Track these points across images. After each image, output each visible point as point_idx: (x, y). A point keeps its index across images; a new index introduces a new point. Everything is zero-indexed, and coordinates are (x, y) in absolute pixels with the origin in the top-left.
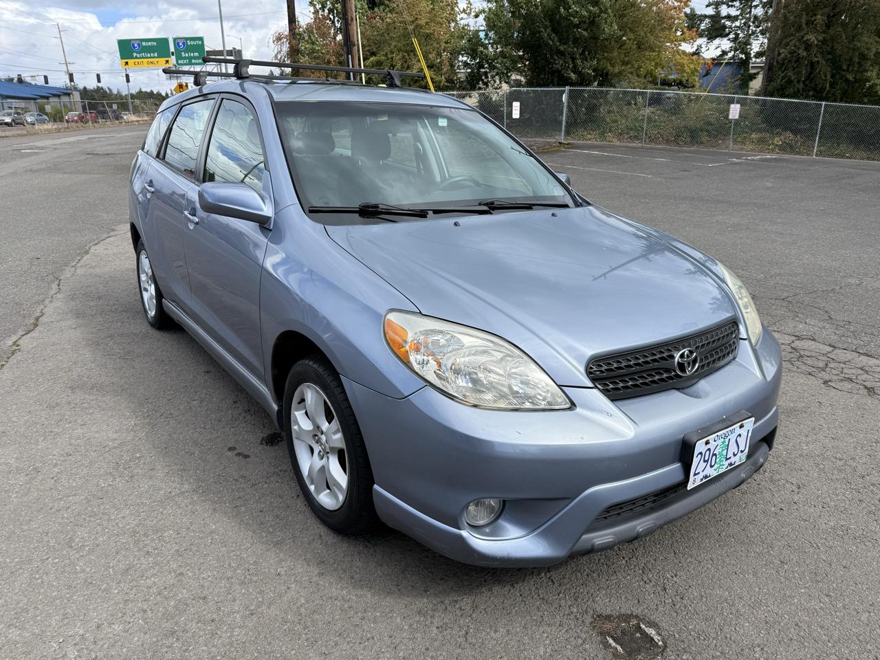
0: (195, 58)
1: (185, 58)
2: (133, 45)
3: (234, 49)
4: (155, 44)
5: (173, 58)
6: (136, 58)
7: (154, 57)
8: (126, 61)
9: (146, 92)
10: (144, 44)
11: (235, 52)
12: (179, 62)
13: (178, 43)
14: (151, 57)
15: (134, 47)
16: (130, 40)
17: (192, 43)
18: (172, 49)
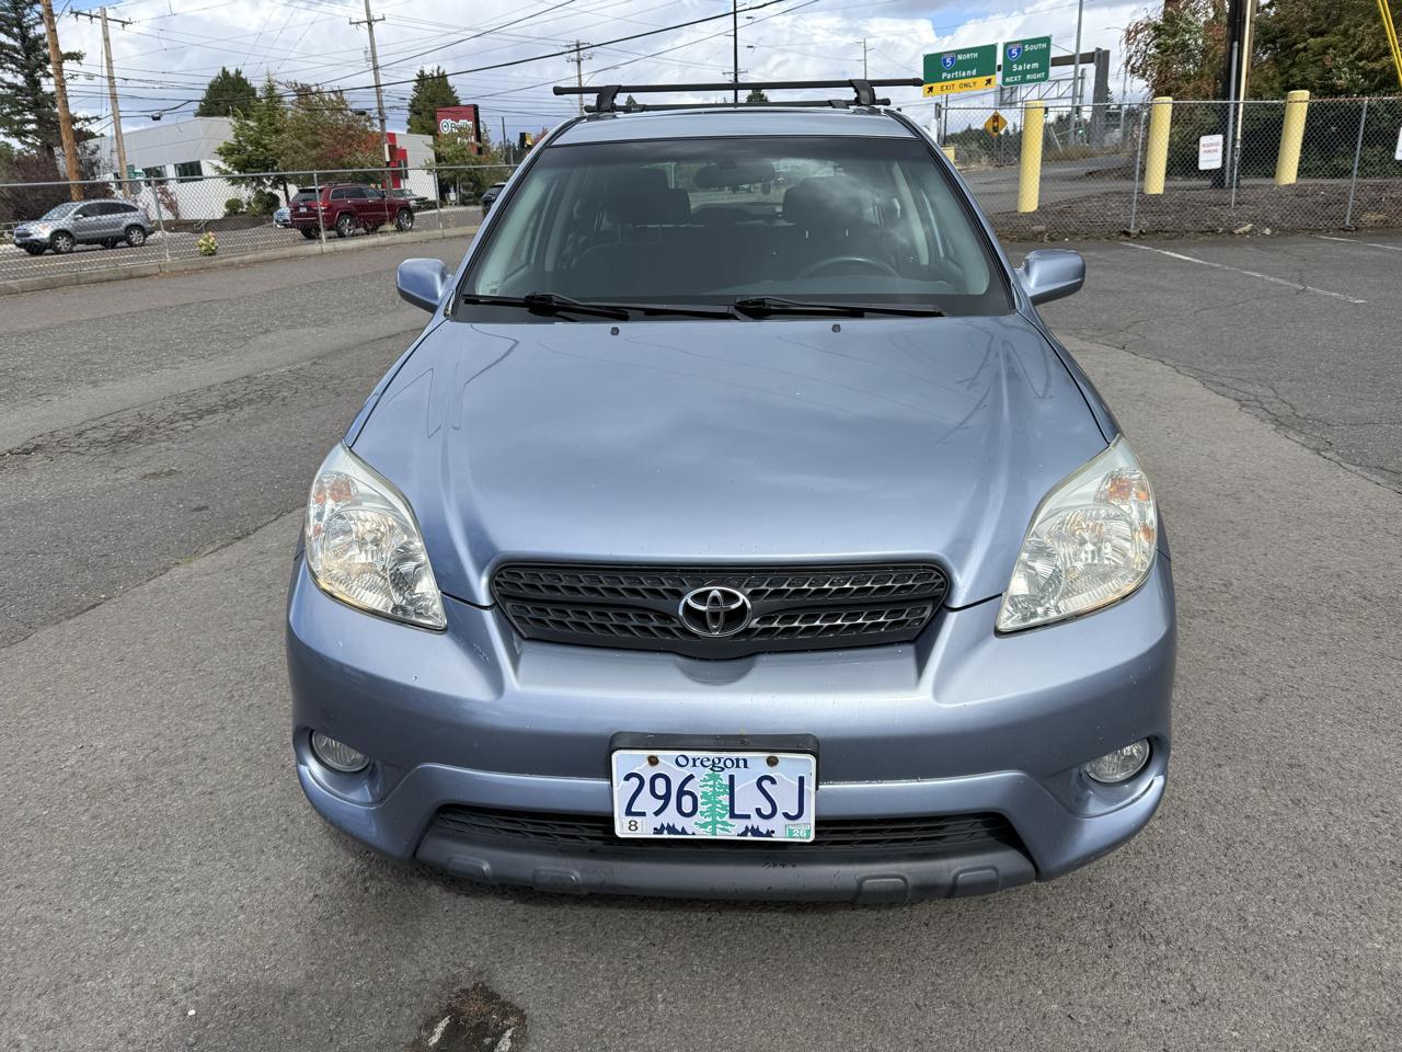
0: (1032, 71)
1: (1017, 73)
2: (945, 60)
3: (1098, 49)
4: (976, 55)
5: (999, 74)
6: (946, 79)
7: (972, 76)
8: (930, 85)
9: (977, 130)
10: (960, 57)
11: (1099, 56)
12: (1007, 80)
13: (1011, 51)
14: (966, 77)
15: (945, 64)
16: (942, 54)
17: (1033, 47)
18: (1000, 60)
